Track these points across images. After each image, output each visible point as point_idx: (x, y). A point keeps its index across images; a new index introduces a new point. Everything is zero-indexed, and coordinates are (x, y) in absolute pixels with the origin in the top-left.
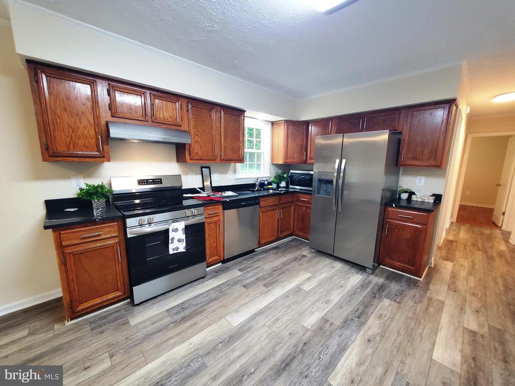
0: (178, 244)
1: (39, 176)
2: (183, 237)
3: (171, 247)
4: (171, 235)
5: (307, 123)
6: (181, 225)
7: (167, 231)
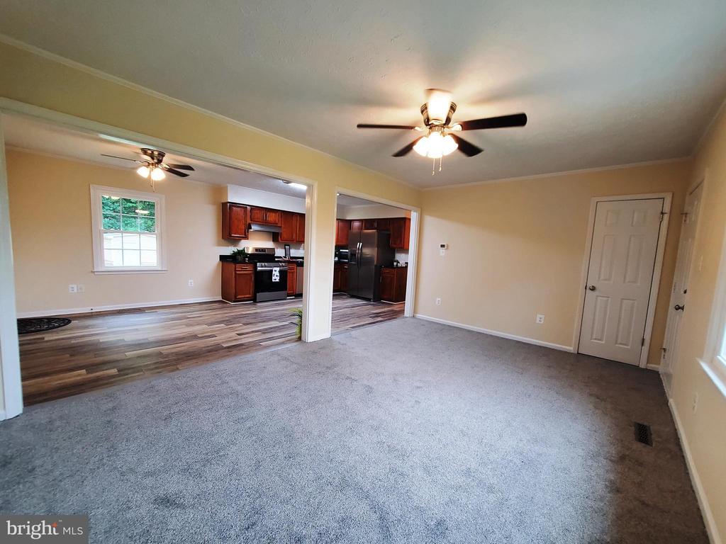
0: (276, 278)
1: (219, 245)
2: (278, 275)
3: (273, 278)
4: (274, 272)
5: (350, 221)
6: (278, 269)
7: (272, 271)
